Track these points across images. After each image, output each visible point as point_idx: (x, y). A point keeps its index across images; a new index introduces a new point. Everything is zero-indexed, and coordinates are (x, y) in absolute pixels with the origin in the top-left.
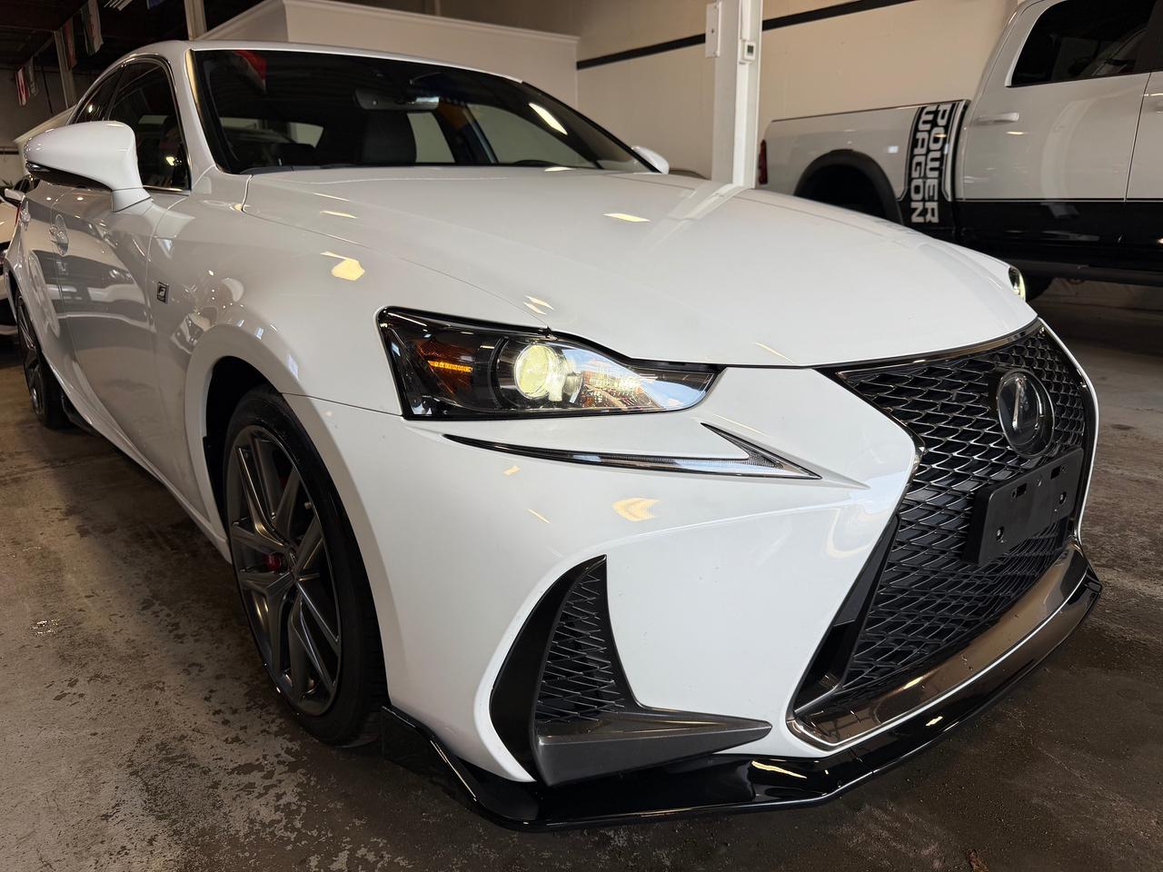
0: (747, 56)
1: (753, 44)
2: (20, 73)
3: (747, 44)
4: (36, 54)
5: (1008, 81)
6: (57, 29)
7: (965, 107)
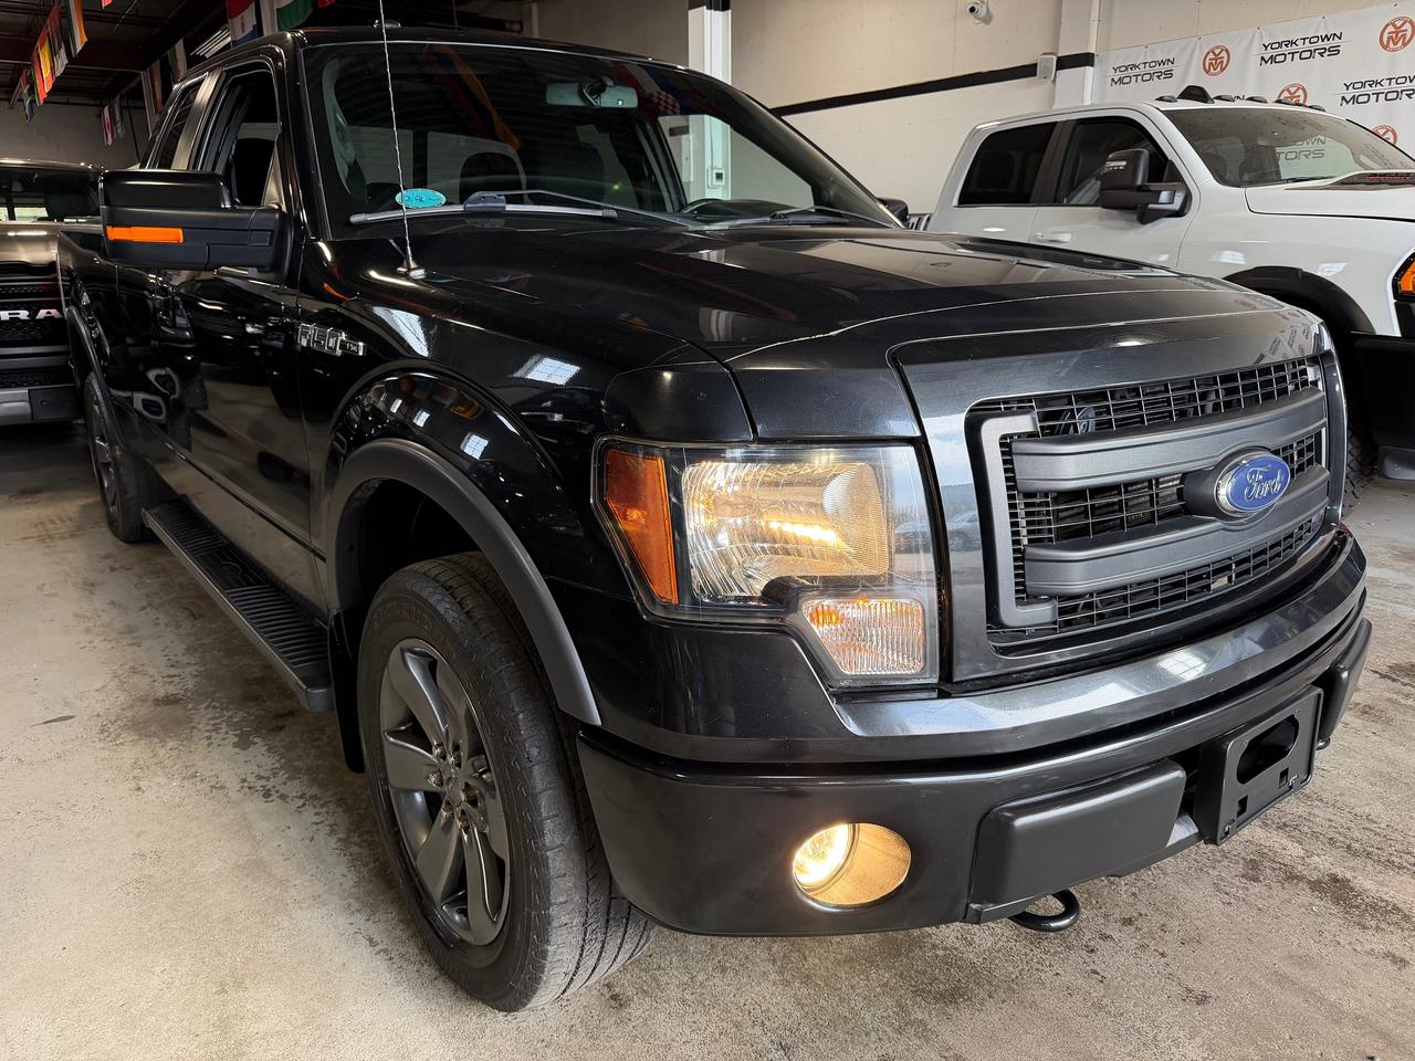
0: (716, 183)
1: (723, 171)
2: (106, 109)
3: (715, 171)
4: (123, 92)
5: (955, 202)
6: (144, 69)
7: (928, 220)
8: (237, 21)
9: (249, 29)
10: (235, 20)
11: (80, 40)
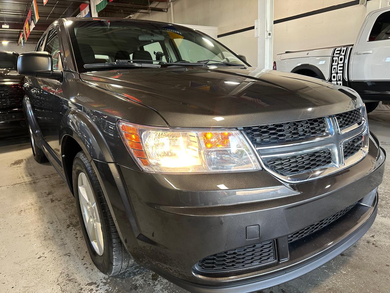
5: (367, 39)
7: (351, 49)
8: (83, 12)
9: (87, 13)
10: (82, 11)
11: (37, 18)
